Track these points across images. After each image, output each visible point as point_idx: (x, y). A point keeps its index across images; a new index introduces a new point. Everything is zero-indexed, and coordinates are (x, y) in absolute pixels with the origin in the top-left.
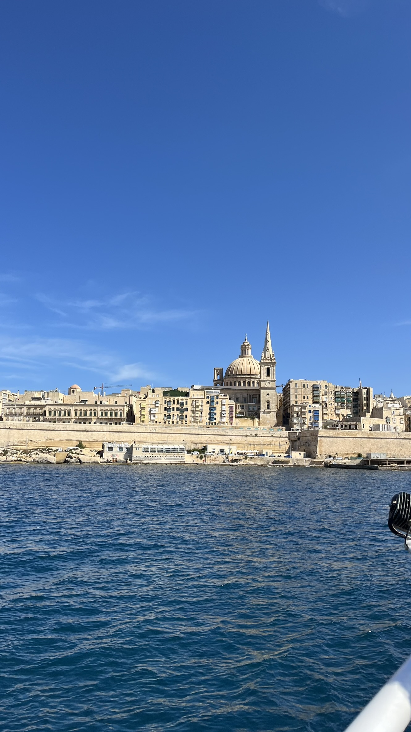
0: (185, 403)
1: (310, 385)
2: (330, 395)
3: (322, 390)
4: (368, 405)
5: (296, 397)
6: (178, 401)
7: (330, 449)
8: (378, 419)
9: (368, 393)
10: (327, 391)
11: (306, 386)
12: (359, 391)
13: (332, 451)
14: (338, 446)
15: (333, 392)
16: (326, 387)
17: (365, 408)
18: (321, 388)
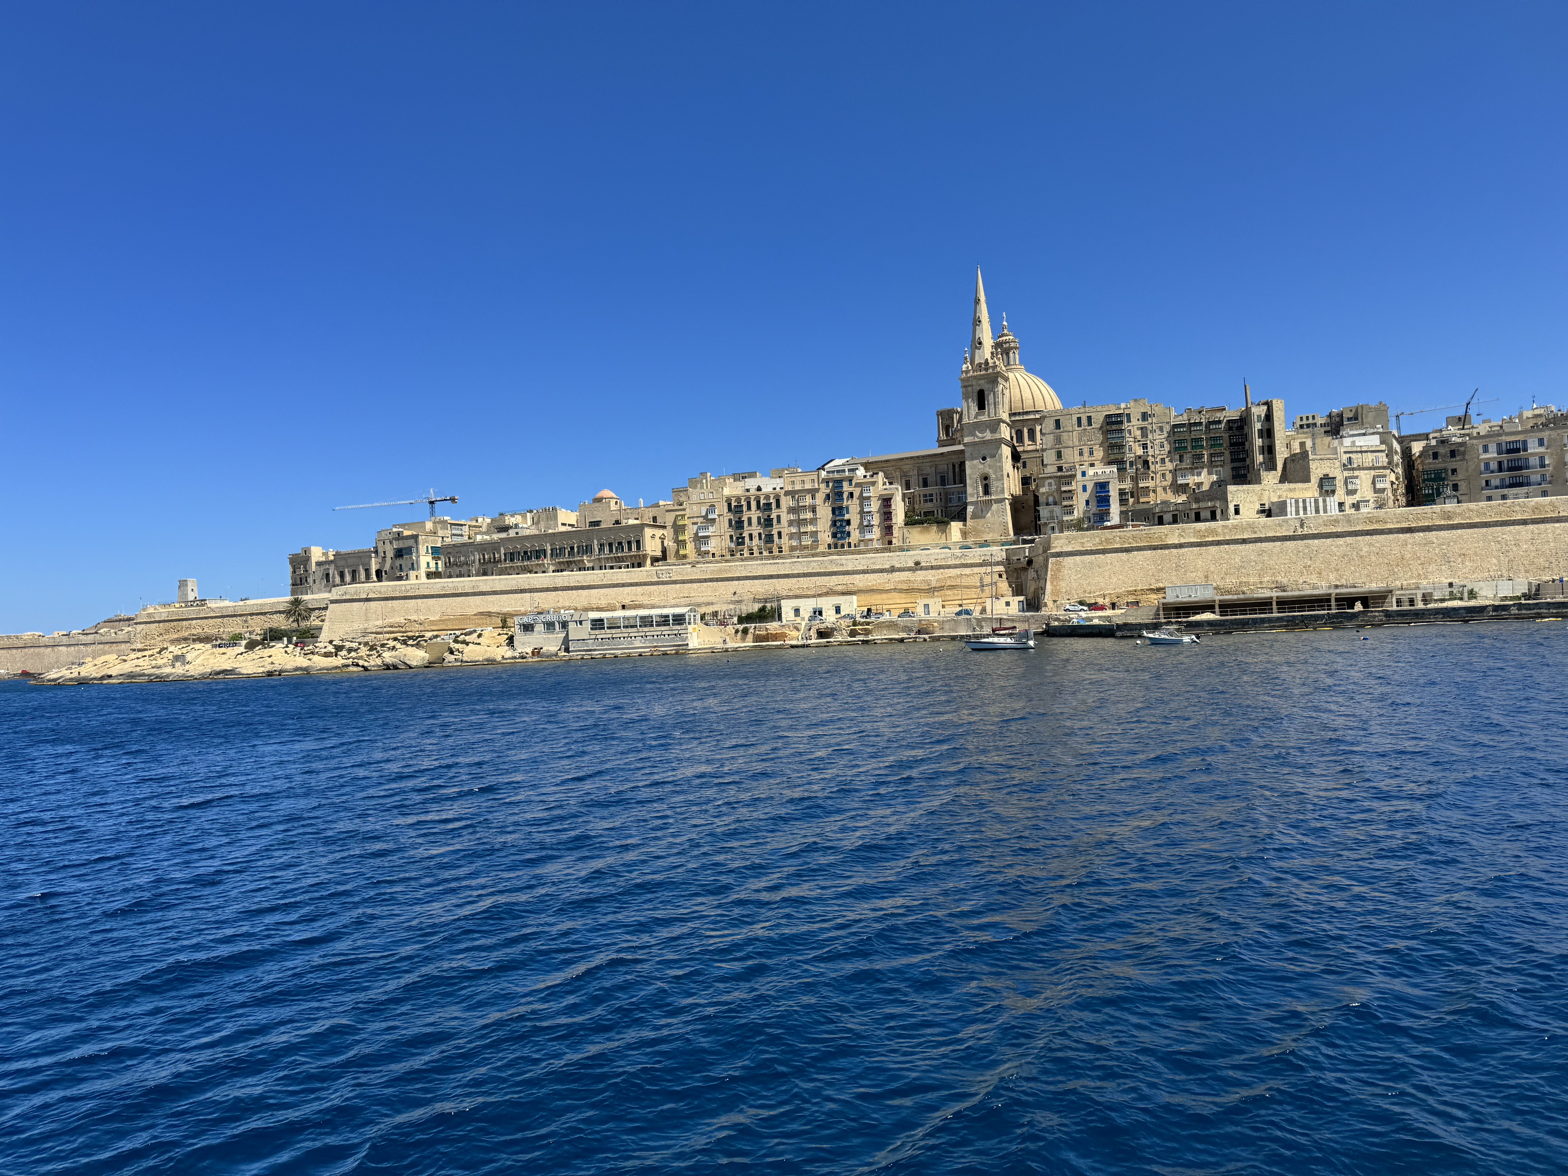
0: (774, 506)
1: (1098, 419)
2: (1156, 436)
3: (1133, 426)
4: (1269, 450)
5: (1059, 455)
6: (758, 502)
7: (1085, 583)
8: (1292, 486)
9: (1269, 417)
10: (1150, 427)
11: (1084, 421)
12: (1244, 415)
13: (1088, 589)
14: (1107, 574)
15: (1167, 428)
16: (1144, 416)
17: (1259, 458)
18: (1129, 421)
